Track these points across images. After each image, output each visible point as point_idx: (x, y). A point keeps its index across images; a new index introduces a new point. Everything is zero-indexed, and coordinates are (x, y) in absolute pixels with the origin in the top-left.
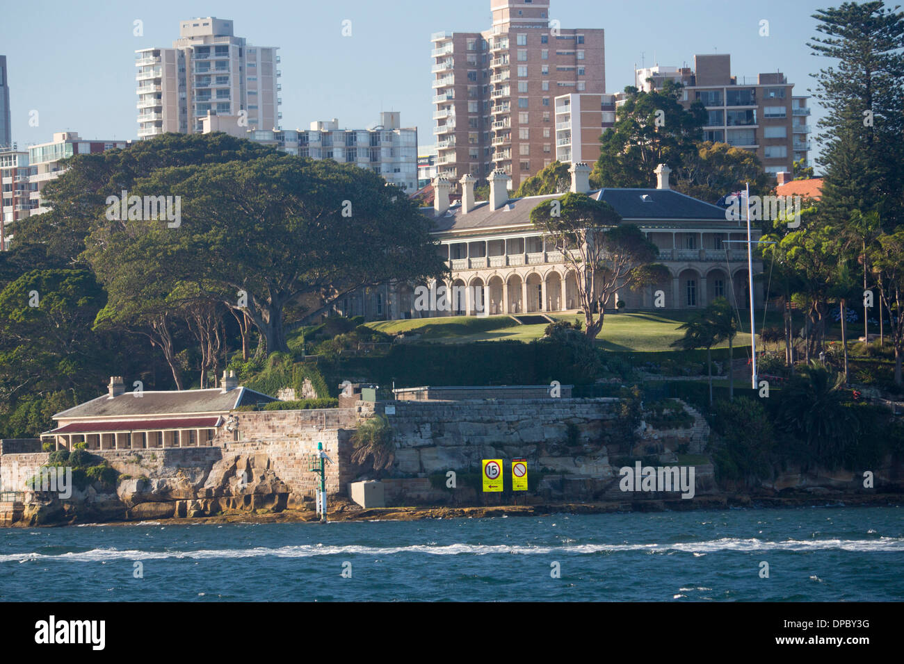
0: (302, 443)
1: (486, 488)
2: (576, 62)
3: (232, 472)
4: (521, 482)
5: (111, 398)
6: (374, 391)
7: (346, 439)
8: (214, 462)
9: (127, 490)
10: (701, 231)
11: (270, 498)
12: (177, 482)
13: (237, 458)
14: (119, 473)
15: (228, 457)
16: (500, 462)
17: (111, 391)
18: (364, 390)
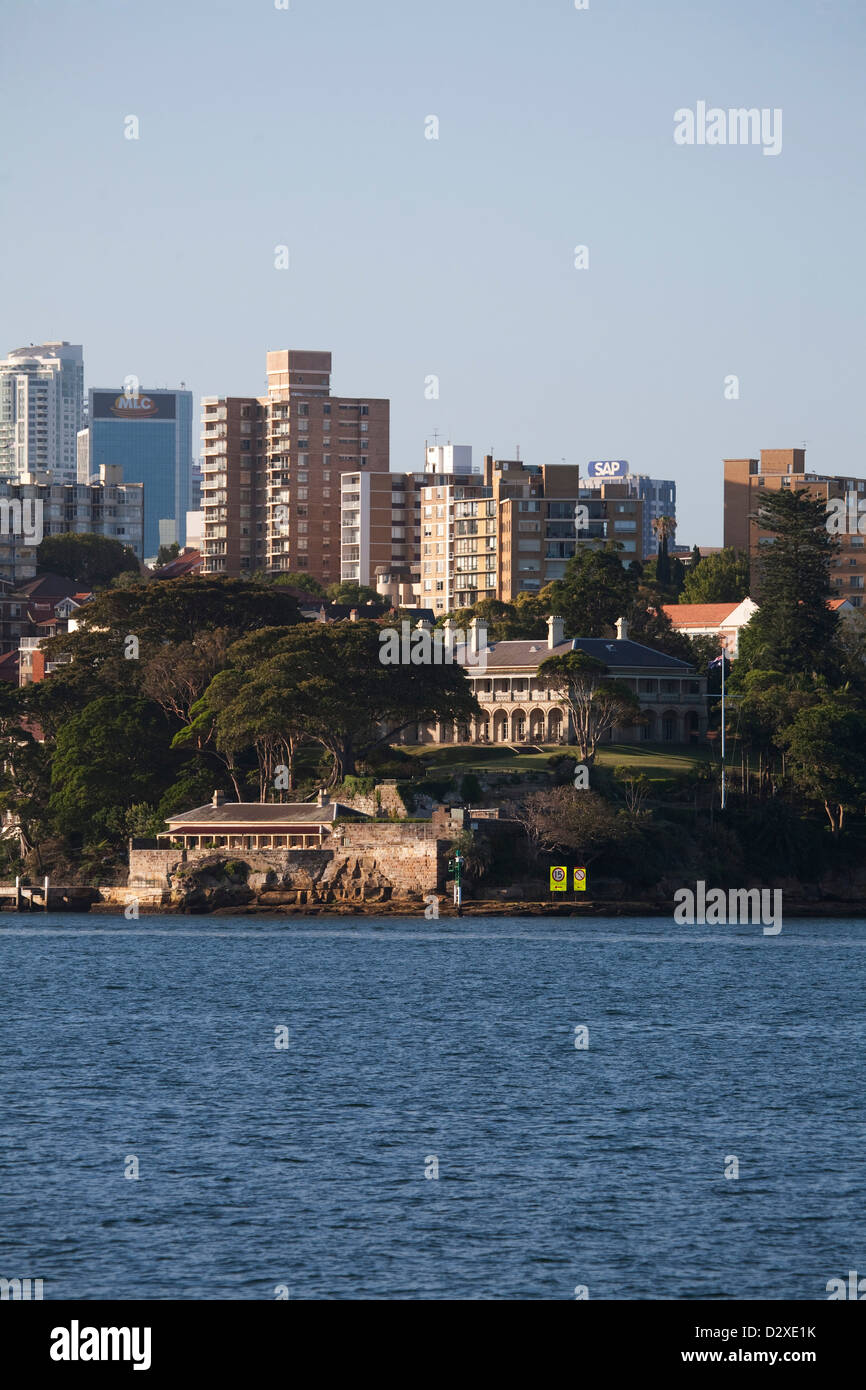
0: (405, 849)
1: (552, 888)
2: (359, 434)
3: (343, 870)
4: (580, 885)
5: (215, 807)
6: (462, 811)
7: (443, 846)
8: (327, 862)
9: (257, 881)
10: (659, 678)
11: (377, 890)
12: (300, 877)
13: (348, 859)
14: (251, 869)
15: (340, 857)
16: (565, 869)
17: (215, 801)
18: (453, 810)
